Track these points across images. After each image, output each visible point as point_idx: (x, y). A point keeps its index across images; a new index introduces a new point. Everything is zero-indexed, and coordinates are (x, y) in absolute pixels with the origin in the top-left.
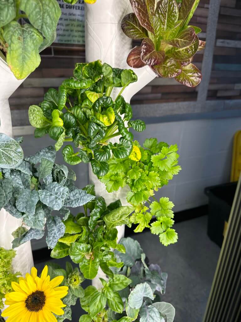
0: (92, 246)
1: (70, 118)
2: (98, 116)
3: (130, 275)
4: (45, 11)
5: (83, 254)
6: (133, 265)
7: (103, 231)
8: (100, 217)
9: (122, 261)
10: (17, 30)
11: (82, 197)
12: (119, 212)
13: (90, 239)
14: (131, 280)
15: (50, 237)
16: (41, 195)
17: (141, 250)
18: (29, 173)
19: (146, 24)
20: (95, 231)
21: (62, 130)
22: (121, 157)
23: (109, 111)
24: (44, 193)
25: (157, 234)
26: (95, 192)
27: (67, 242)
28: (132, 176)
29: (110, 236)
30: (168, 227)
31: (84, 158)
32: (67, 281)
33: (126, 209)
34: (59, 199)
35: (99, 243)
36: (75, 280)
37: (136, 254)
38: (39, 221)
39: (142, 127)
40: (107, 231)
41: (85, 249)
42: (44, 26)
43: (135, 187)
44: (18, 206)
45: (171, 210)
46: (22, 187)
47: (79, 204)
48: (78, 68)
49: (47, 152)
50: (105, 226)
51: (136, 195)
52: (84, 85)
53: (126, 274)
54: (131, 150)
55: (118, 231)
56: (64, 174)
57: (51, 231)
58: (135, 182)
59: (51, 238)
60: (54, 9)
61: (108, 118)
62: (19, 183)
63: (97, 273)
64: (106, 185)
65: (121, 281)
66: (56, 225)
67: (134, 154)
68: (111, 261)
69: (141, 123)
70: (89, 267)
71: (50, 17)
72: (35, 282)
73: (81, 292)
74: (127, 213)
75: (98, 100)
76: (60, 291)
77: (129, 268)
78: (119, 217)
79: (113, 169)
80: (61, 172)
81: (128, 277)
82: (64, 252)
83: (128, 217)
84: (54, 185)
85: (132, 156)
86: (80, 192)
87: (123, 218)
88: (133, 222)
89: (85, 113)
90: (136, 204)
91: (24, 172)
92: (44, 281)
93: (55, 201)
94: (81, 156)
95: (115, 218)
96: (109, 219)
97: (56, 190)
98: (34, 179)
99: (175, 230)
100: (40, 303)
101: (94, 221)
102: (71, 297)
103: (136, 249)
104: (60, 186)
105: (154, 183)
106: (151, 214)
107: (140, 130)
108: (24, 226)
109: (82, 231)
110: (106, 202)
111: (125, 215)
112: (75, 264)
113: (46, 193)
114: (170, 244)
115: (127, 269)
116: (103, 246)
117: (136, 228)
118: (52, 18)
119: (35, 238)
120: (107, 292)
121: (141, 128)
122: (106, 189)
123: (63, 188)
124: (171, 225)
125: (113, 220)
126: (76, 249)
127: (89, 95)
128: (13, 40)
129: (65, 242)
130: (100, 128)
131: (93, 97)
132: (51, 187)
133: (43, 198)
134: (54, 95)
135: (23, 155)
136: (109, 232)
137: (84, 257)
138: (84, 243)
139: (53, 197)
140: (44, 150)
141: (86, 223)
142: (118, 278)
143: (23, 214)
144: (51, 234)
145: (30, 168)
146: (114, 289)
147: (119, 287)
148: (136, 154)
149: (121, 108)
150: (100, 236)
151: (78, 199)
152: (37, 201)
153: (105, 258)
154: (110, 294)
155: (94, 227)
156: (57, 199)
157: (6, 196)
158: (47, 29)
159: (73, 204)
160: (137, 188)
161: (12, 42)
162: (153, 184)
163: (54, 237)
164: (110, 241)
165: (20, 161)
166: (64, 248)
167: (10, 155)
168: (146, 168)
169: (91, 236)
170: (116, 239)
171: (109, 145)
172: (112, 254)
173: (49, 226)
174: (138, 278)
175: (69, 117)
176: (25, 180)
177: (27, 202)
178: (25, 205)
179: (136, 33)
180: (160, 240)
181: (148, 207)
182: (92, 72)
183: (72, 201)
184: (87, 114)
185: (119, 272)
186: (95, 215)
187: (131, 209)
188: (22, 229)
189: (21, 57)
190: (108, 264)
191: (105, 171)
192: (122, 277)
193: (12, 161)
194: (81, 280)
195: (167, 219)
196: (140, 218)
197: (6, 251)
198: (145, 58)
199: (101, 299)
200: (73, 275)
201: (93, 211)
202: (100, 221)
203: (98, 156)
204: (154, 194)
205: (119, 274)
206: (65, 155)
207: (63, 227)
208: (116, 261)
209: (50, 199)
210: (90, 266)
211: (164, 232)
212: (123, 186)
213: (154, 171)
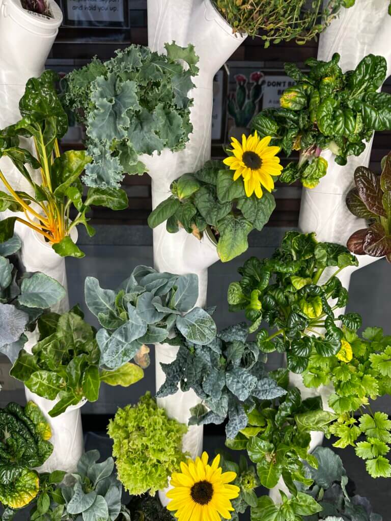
0: (276, 447)
1: (270, 300)
2: (302, 304)
3: (323, 499)
4: (259, 209)
5: (263, 453)
6: (328, 487)
7: (292, 433)
8: (290, 414)
9: (312, 477)
10: (230, 223)
11: (271, 389)
12: (315, 416)
13: (274, 436)
14: (321, 507)
15: (231, 427)
16: (228, 380)
17: (343, 471)
18: (219, 352)
19: (375, 209)
20: (282, 429)
21: (259, 314)
22: (325, 355)
23: (317, 301)
24: (231, 378)
25: (364, 458)
26: (289, 378)
27: (247, 434)
28: (339, 375)
29: (301, 441)
30: (380, 454)
31: (279, 347)
32: (239, 480)
33: (326, 415)
34: (246, 389)
35: (284, 446)
36: (248, 482)
37: (335, 473)
38: (222, 407)
39: (356, 325)
40: (297, 434)
41: (266, 448)
42: (257, 222)
43: (341, 390)
44: (204, 387)
45: (388, 432)
46: (209, 364)
47: (267, 397)
48: (288, 238)
49: (239, 330)
50: (295, 427)
51: (342, 400)
52: (291, 270)
53: (316, 497)
54: (340, 348)
55: (312, 438)
56: (254, 358)
57: (232, 421)
58: (342, 383)
59: (231, 429)
60: (269, 205)
61: (314, 309)
62: (208, 360)
63: (277, 483)
64: (303, 377)
65: (307, 503)
66: (238, 415)
67: (343, 352)
68: (297, 473)
69: (356, 319)
70: (268, 472)
71: (264, 213)
72: (205, 470)
73: (254, 500)
74: (326, 420)
75: (304, 288)
76: (230, 490)
77: (322, 490)
78: (316, 421)
79: (315, 360)
80: (251, 354)
81: (318, 502)
82: (241, 443)
83: (327, 425)
84: (242, 372)
85: (340, 355)
86: (270, 383)
87: (320, 425)
88: (333, 433)
89: (287, 297)
90: (340, 412)
91: (214, 350)
92: (214, 472)
93: (241, 390)
94: (276, 344)
95: (309, 422)
96: (303, 421)
97: (243, 378)
98: (223, 360)
99: (389, 461)
100: (207, 496)
101: (283, 417)
102: (240, 502)
103: (336, 467)
104: (248, 374)
105: (370, 390)
106: (360, 430)
107: (353, 329)
108: (203, 404)
109: (266, 425)
110: (301, 395)
111: (324, 422)
112: (252, 462)
113: (234, 378)
114: (380, 477)
115: (319, 491)
116: (290, 451)
117: (336, 443)
118: (266, 214)
119: (214, 422)
120: (286, 512)
121: (354, 326)
122: (303, 382)
123: (252, 378)
124: (384, 452)
125: (307, 423)
126: (256, 445)
127: (295, 282)
128: (225, 232)
129: (244, 433)
130: (302, 320)
131: (299, 284)
132: (240, 373)
133: (229, 383)
134: (256, 265)
135: (215, 333)
136: (300, 435)
137: (264, 458)
138: (266, 441)
139: (240, 385)
140: (237, 327)
141: (272, 416)
142: (304, 499)
143: (208, 396)
144: (232, 424)
145: (220, 345)
146: (296, 511)
147: (303, 511)
148: (345, 352)
149: (334, 291)
150: (287, 438)
151: (267, 390)
152: (223, 385)
153: (290, 467)
154: (290, 516)
155: (281, 424)
156: (244, 389)
157: (196, 376)
158: (259, 223)
159: (260, 395)
160: (344, 392)
161: (224, 234)
162: (367, 391)
163: (234, 428)
164: (300, 447)
165: (212, 338)
166: (241, 439)
167: (204, 331)
168: (361, 369)
169: (276, 434)
170: (308, 448)
171: (312, 338)
172: (300, 464)
173: (231, 414)
174: (334, 508)
175: (268, 300)
176: (213, 358)
177: (213, 385)
178: (211, 389)
179: (364, 210)
180: (367, 468)
181: (357, 420)
182: (304, 243)
183: (259, 391)
184: (290, 300)
185: (307, 490)
186: (285, 411)
187: (332, 417)
188: (201, 407)
189: (230, 246)
190: (292, 476)
191: (302, 368)
192: (310, 499)
193: (205, 338)
194: (256, 484)
195: (381, 443)
196: (343, 431)
197: (179, 424)
198: (369, 248)
199: (278, 518)
200: (247, 475)
201: (283, 404)
202: (290, 419)
203: (296, 350)
204: (369, 404)
205: (307, 494)
206: (259, 340)
207: (245, 419)
208: (305, 475)
209: (236, 386)
210: (270, 470)
211: (374, 458)
212: (326, 384)
213: (370, 375)
